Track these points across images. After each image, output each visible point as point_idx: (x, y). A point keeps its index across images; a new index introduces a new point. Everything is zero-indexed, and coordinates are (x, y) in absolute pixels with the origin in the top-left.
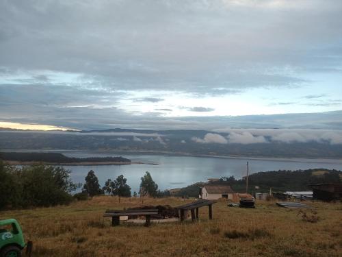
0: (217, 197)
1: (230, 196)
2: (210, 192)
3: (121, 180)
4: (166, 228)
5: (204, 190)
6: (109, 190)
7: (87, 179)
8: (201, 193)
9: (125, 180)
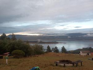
0: (85, 54)
1: (90, 54)
2: (83, 53)
3: (56, 48)
4: (69, 68)
5: (81, 52)
6: (53, 50)
7: (48, 47)
8: (80, 53)
9: (57, 48)
